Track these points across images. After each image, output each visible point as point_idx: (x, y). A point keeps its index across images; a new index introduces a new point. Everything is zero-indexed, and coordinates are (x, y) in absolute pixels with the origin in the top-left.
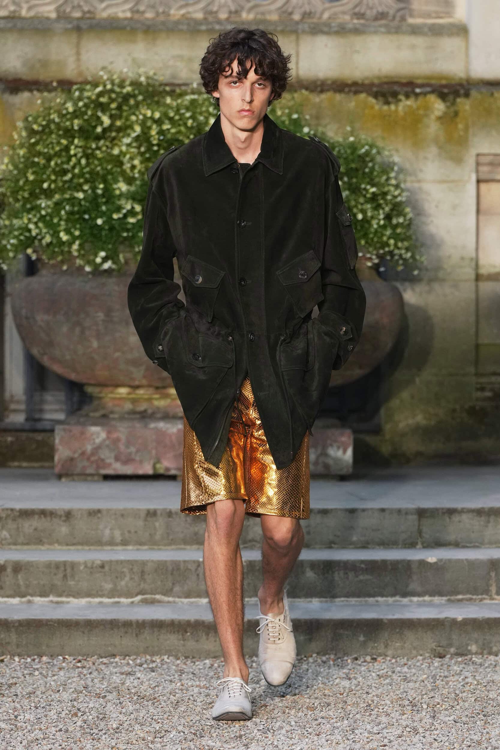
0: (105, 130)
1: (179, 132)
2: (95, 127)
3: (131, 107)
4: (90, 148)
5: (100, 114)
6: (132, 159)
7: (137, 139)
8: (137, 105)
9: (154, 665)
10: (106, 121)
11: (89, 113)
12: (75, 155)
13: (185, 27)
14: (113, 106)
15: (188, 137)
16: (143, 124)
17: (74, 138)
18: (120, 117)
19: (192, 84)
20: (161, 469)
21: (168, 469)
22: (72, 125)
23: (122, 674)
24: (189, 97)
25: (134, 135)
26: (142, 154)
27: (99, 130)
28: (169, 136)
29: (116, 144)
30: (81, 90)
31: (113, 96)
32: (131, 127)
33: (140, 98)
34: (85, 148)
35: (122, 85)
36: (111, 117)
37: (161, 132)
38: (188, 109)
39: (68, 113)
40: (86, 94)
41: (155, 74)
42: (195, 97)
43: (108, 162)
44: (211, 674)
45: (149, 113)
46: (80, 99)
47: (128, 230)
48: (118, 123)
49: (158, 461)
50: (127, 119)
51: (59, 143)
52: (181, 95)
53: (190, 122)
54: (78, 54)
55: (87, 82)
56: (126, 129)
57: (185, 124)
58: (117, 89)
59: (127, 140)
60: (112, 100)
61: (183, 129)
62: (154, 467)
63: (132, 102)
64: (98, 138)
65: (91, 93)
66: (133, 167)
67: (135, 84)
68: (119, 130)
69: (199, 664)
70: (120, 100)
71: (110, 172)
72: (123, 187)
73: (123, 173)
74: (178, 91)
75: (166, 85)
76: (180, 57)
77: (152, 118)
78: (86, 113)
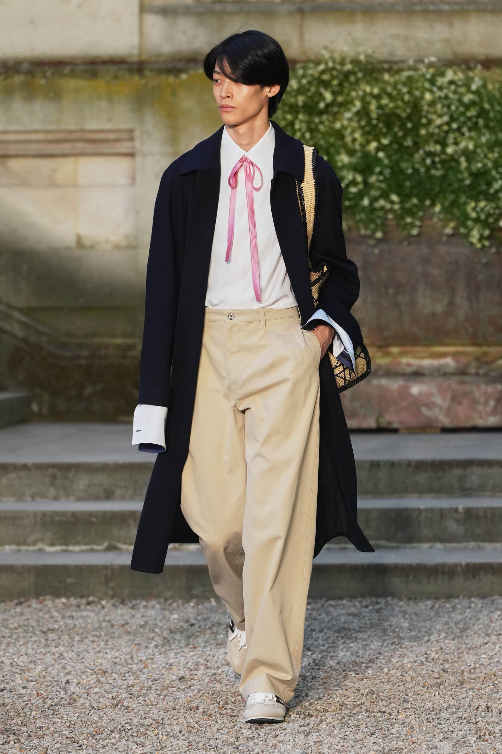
0: (327, 106)
1: (397, 107)
2: (318, 103)
3: (351, 84)
4: (314, 122)
5: (322, 90)
6: (353, 132)
7: (357, 113)
8: (357, 82)
9: (379, 606)
10: (328, 97)
11: (313, 89)
12: (300, 130)
13: (400, 8)
14: (335, 82)
15: (405, 111)
16: (363, 99)
17: (298, 112)
18: (341, 93)
19: (408, 60)
20: (384, 423)
21: (390, 423)
22: (296, 101)
23: (349, 615)
24: (405, 74)
25: (354, 110)
26: (362, 128)
27: (322, 105)
28: (387, 111)
29: (339, 120)
30: (305, 68)
31: (335, 73)
32: (351, 102)
33: (360, 75)
34: (309, 123)
35: (342, 63)
36: (334, 93)
37: (380, 107)
38: (404, 84)
39: (293, 90)
40: (310, 72)
41: (374, 52)
42: (411, 73)
43: (331, 135)
44: (433, 614)
45: (368, 89)
46: (304, 76)
47: (350, 199)
48: (340, 99)
49: (381, 415)
50: (348, 95)
51: (284, 119)
52: (398, 72)
53: (407, 97)
54: (301, 34)
55: (310, 61)
56: (347, 104)
57: (402, 100)
58: (338, 67)
59: (348, 115)
60: (333, 77)
61: (400, 103)
62: (377, 421)
63: (352, 79)
64: (321, 113)
65: (314, 71)
66: (354, 140)
67: (355, 62)
68: (341, 105)
69: (422, 606)
70: (341, 77)
71: (332, 145)
72: (344, 158)
73: (345, 146)
74: (395, 67)
75: (385, 62)
76: (397, 37)
77: (371, 94)
78: (309, 90)
